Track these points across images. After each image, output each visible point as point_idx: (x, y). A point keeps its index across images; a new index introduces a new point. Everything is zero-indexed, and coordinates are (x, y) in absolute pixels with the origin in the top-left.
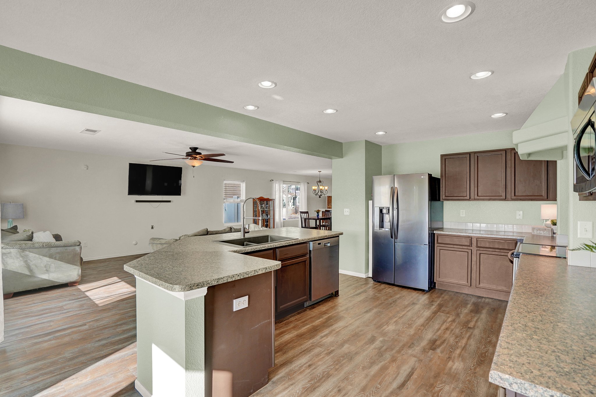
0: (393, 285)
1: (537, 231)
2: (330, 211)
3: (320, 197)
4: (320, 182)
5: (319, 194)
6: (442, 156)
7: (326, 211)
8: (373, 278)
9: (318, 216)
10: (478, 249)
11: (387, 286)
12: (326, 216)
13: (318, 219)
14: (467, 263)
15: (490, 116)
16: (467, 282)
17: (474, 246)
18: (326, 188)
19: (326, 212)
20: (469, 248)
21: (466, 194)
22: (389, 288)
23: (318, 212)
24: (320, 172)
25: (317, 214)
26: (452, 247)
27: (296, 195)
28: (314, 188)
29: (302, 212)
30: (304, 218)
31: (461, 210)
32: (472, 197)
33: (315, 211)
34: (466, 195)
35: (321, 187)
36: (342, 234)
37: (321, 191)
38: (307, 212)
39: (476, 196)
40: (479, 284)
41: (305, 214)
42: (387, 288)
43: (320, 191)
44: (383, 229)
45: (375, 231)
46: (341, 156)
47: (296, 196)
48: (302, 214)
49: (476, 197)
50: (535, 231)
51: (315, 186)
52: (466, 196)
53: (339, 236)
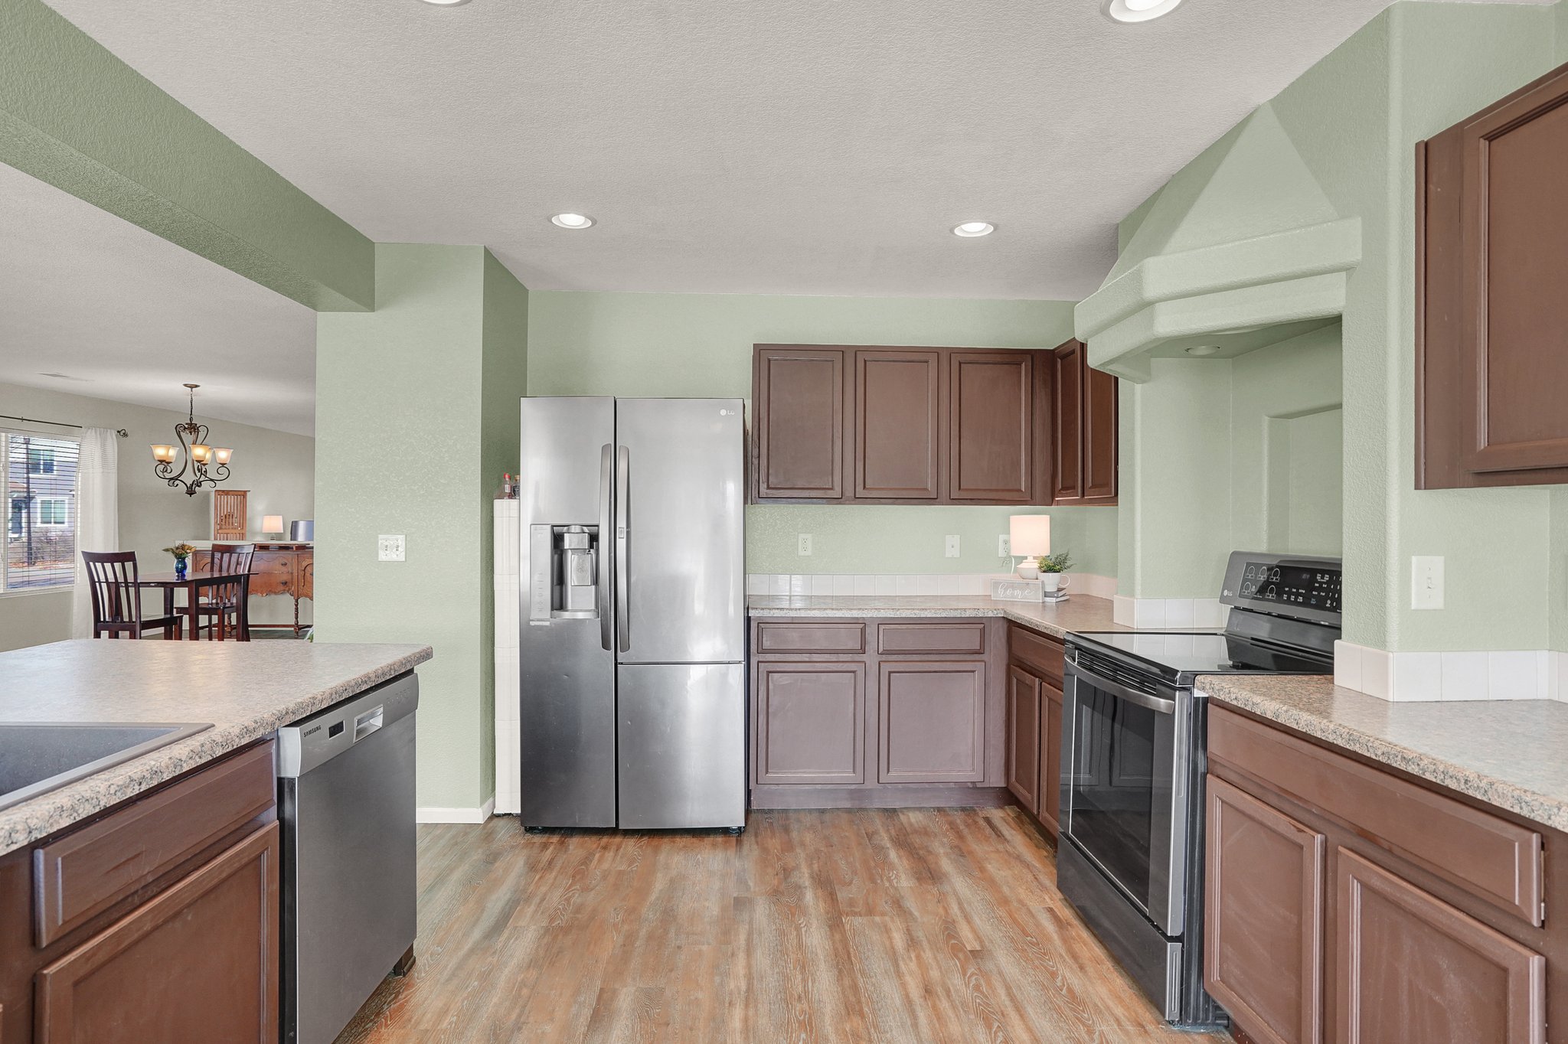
0: (614, 831)
1: (1006, 589)
2: (238, 551)
3: (191, 492)
4: (193, 428)
5: (189, 478)
6: (759, 350)
7: (216, 548)
8: (522, 817)
9: (181, 571)
10: (884, 657)
11: (591, 842)
12: (216, 567)
13: (183, 583)
14: (852, 706)
15: (952, 231)
16: (854, 772)
17: (872, 651)
18: (223, 455)
19: (218, 555)
20: (857, 657)
21: (832, 480)
22: (605, 848)
23: (180, 554)
24: (192, 387)
25: (178, 562)
26: (807, 660)
27: (28, 488)
28: (160, 452)
29: (92, 558)
30: (107, 581)
31: (802, 536)
32: (849, 493)
33: (167, 550)
34: (830, 484)
35: (199, 452)
36: (426, 655)
37: (201, 466)
38: (125, 557)
39: (860, 488)
40: (888, 771)
41: (117, 565)
42: (597, 856)
43: (189, 465)
44: (566, 615)
45: (532, 623)
46: (367, 300)
47: (29, 492)
48: (99, 565)
49: (860, 492)
50: (1001, 591)
51: (168, 444)
52: (832, 489)
53: (410, 672)
